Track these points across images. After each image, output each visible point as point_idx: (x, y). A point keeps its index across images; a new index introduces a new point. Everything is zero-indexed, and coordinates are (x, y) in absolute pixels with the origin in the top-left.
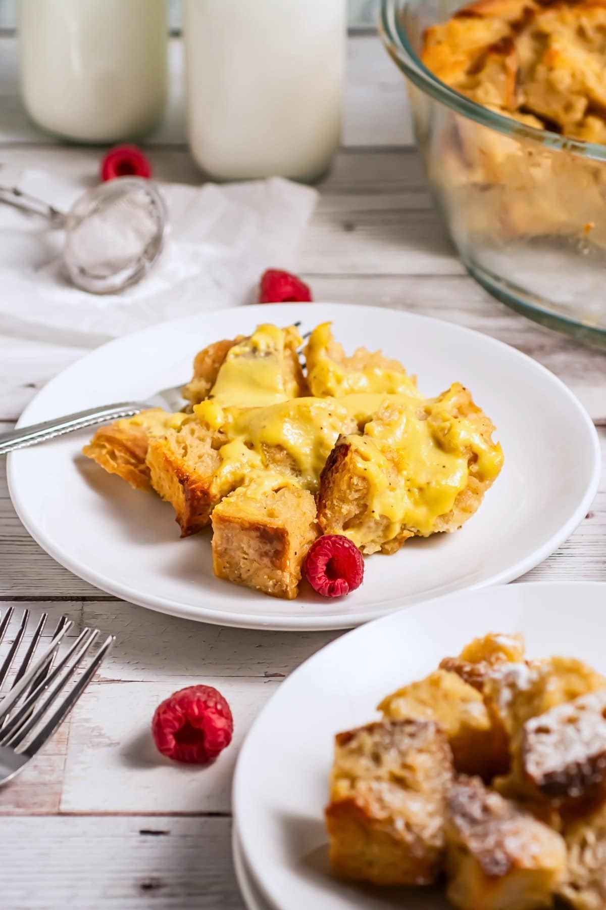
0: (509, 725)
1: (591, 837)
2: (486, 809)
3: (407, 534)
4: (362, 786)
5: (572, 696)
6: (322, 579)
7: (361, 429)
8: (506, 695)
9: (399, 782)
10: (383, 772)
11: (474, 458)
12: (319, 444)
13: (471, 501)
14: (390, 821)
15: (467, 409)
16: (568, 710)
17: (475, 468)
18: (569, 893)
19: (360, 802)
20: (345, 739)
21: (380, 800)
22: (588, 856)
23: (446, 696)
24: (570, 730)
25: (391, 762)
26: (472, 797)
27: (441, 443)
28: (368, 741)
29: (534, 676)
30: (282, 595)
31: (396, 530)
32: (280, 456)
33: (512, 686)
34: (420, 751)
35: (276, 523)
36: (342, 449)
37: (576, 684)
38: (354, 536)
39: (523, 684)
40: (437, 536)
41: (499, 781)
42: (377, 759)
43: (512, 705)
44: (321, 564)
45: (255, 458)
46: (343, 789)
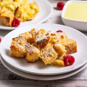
0: (34, 37)
1: (44, 50)
2: (30, 46)
3: (27, 19)
4: (15, 44)
5: (42, 33)
6: (14, 24)
7: (21, 6)
8: (34, 34)
9: (20, 44)
10: (18, 43)
11: (35, 10)
12: (15, 8)
13: (35, 15)
14: (19, 48)
15: (35, 4)
16: (41, 35)
17: (36, 11)
18: (40, 57)
19: (15, 46)
20: (13, 39)
21: (17, 46)
22: (43, 52)
23: (27, 34)
24: (41, 37)
25: (19, 41)
26: (29, 45)
27: (31, 8)
28: (16, 39)
29: (38, 31)
30: (9, 26)
31: (25, 19)
32: (10, 9)
33: (35, 33)
34: (23, 40)
35: (9, 17)
36: (18, 8)
37: (43, 32)
38: (19, 19)
39: (36, 32)
40: (31, 20)
41: (33, 44)
42: (17, 41)
43: (35, 35)
44: (14, 22)
45: (6, 9)
46: (13, 45)
